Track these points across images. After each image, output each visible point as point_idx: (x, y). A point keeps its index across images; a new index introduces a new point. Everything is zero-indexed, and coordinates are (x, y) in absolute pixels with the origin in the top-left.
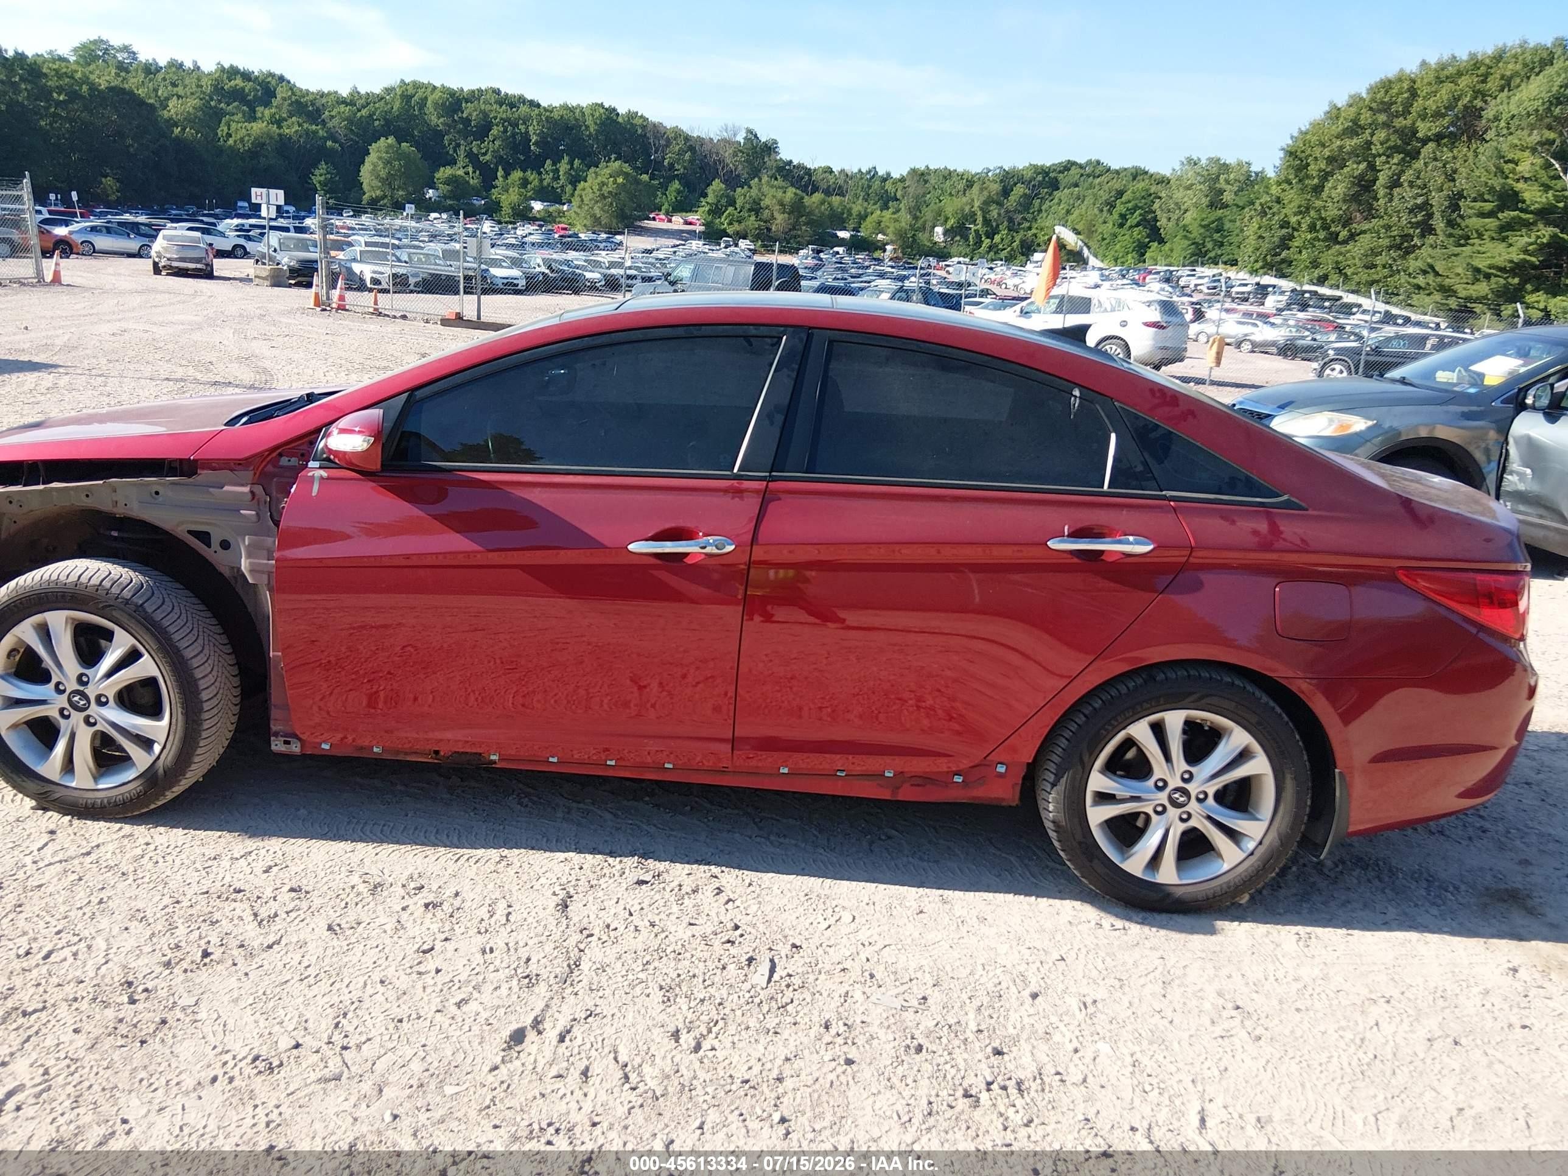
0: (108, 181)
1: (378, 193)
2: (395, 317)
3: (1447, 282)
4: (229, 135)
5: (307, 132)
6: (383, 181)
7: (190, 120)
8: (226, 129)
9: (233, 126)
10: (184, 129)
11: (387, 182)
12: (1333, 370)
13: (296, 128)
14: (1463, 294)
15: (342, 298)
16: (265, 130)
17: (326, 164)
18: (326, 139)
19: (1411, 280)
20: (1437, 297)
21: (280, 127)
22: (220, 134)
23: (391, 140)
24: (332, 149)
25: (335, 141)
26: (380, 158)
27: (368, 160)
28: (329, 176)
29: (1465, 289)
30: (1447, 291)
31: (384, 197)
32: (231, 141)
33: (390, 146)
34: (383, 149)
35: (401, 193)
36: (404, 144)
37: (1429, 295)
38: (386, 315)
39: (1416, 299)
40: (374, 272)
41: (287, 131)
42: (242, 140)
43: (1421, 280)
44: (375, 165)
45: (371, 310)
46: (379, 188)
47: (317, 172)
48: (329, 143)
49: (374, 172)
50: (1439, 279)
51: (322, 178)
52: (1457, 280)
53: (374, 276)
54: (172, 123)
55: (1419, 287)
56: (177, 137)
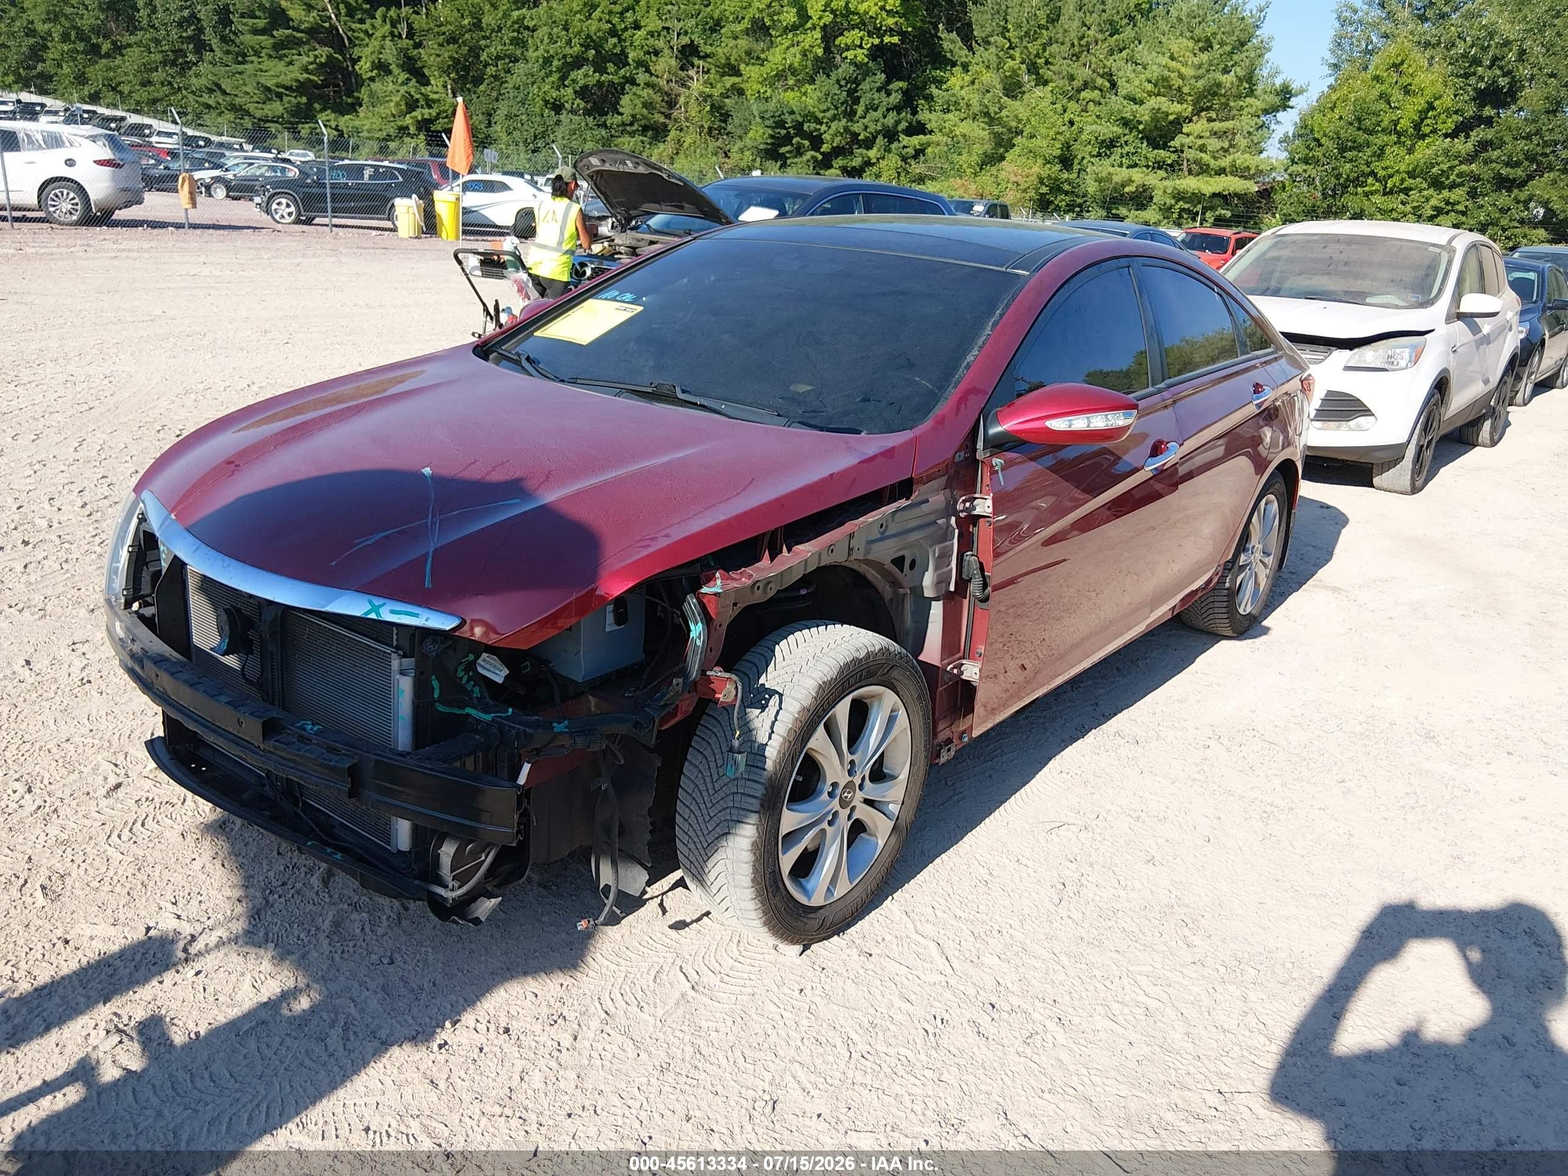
3: (238, 100)
12: (279, 204)
14: (259, 114)
19: (200, 99)
20: (230, 116)
29: (257, 108)
30: (239, 111)
37: (220, 114)
39: (207, 119)
43: (206, 98)
50: (228, 99)
52: (247, 98)
55: (209, 107)
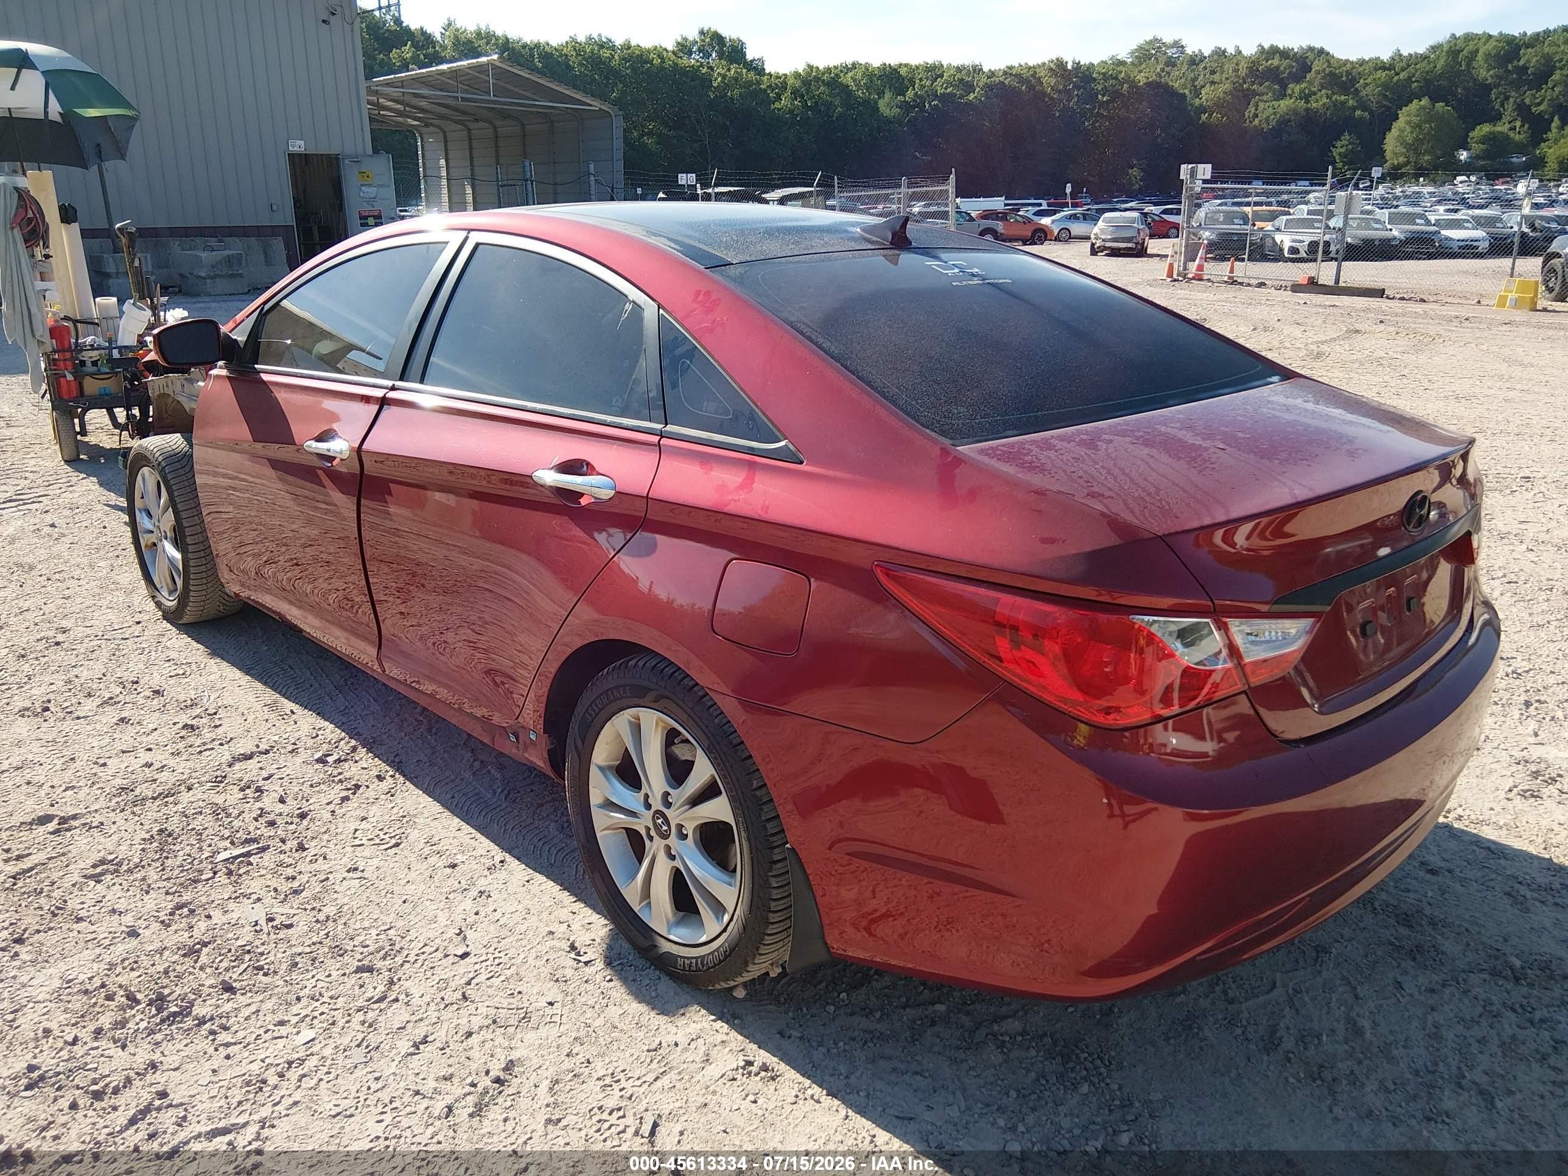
0: (1135, 172)
1: (1402, 159)
2: (1249, 285)
4: (1256, 116)
5: (1335, 104)
6: (1408, 146)
7: (1219, 105)
8: (1253, 110)
9: (1261, 105)
10: (1210, 115)
11: (1414, 148)
13: (1325, 100)
15: (1200, 268)
16: (1293, 106)
17: (1350, 134)
18: (1354, 109)
21: (1307, 102)
22: (1247, 114)
23: (1425, 101)
24: (1361, 118)
25: (1364, 108)
26: (1408, 123)
27: (1397, 126)
28: (1350, 147)
31: (1408, 163)
32: (1256, 122)
33: (1423, 108)
34: (1414, 112)
35: (1426, 158)
36: (1440, 105)
38: (1241, 284)
40: (1294, 241)
41: (1314, 105)
42: (1267, 119)
44: (1402, 131)
45: (1226, 279)
46: (1402, 154)
47: (1339, 144)
48: (1358, 113)
49: (1401, 140)
51: (1343, 150)
53: (1294, 244)
54: (1202, 109)
56: (1204, 123)
